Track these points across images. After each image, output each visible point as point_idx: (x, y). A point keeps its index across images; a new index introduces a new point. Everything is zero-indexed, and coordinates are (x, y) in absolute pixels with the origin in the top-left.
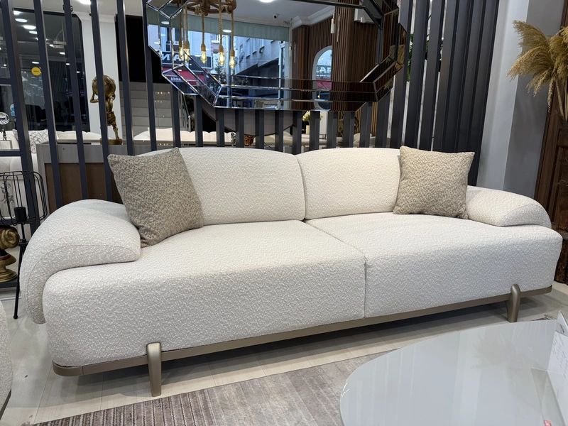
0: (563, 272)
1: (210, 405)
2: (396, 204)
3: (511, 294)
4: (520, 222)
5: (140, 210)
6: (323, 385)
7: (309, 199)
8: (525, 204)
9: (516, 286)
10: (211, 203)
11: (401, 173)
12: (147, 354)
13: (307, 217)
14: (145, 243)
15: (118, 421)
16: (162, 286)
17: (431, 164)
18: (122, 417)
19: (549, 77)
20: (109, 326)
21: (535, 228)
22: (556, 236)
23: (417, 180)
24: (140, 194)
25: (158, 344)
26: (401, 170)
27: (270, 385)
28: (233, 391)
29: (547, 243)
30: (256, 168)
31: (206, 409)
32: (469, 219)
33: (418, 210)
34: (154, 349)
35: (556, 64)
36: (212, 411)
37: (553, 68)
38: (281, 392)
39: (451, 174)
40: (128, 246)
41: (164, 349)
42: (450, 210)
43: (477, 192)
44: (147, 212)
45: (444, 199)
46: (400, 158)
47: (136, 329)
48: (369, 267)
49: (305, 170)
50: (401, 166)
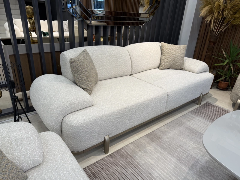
2: (160, 65)
3: (200, 96)
11: (162, 54)
12: (105, 140)
16: (111, 115)
18: (102, 165)
19: (212, 17)
20: (94, 133)
23: (169, 57)
25: (108, 136)
32: (185, 70)
34: (107, 138)
37: (214, 13)
38: (148, 143)
39: (180, 54)
41: (110, 137)
45: (178, 64)
47: (103, 132)
48: (169, 95)
50: (161, 50)
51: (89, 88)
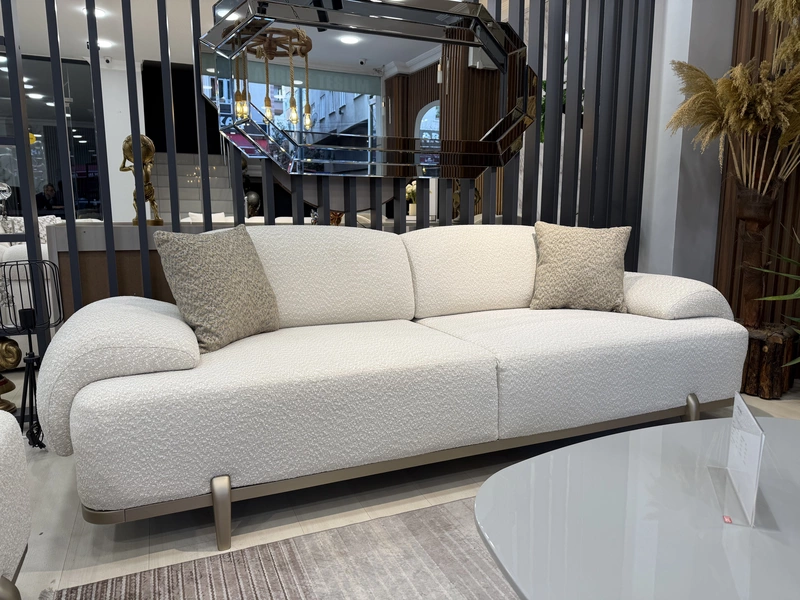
0: (754, 381)
1: (298, 557)
2: (533, 296)
3: (687, 407)
4: (694, 313)
5: (197, 304)
6: (447, 527)
7: (419, 290)
8: (700, 290)
9: (694, 396)
10: (289, 297)
11: (538, 257)
12: (212, 492)
13: (418, 316)
14: (205, 348)
15: (175, 581)
16: (232, 398)
17: (575, 243)
18: (180, 576)
19: (719, 130)
20: (161, 452)
21: (713, 320)
22: (739, 329)
23: (560, 264)
24: (197, 282)
25: (227, 478)
26: (537, 252)
27: (377, 530)
28: (328, 539)
29: (730, 337)
30: (348, 251)
31: (294, 561)
32: (628, 313)
33: (561, 303)
34: (221, 484)
35: (726, 113)
36: (301, 564)
37: (722, 118)
38: (393, 538)
39: (602, 255)
40: (185, 349)
41: (234, 485)
42: (602, 302)
43: (636, 279)
44: (206, 307)
45: (595, 288)
46: (535, 237)
47: (197, 456)
48: (502, 370)
49: (412, 253)
50: (537, 247)
51: (209, 326)
